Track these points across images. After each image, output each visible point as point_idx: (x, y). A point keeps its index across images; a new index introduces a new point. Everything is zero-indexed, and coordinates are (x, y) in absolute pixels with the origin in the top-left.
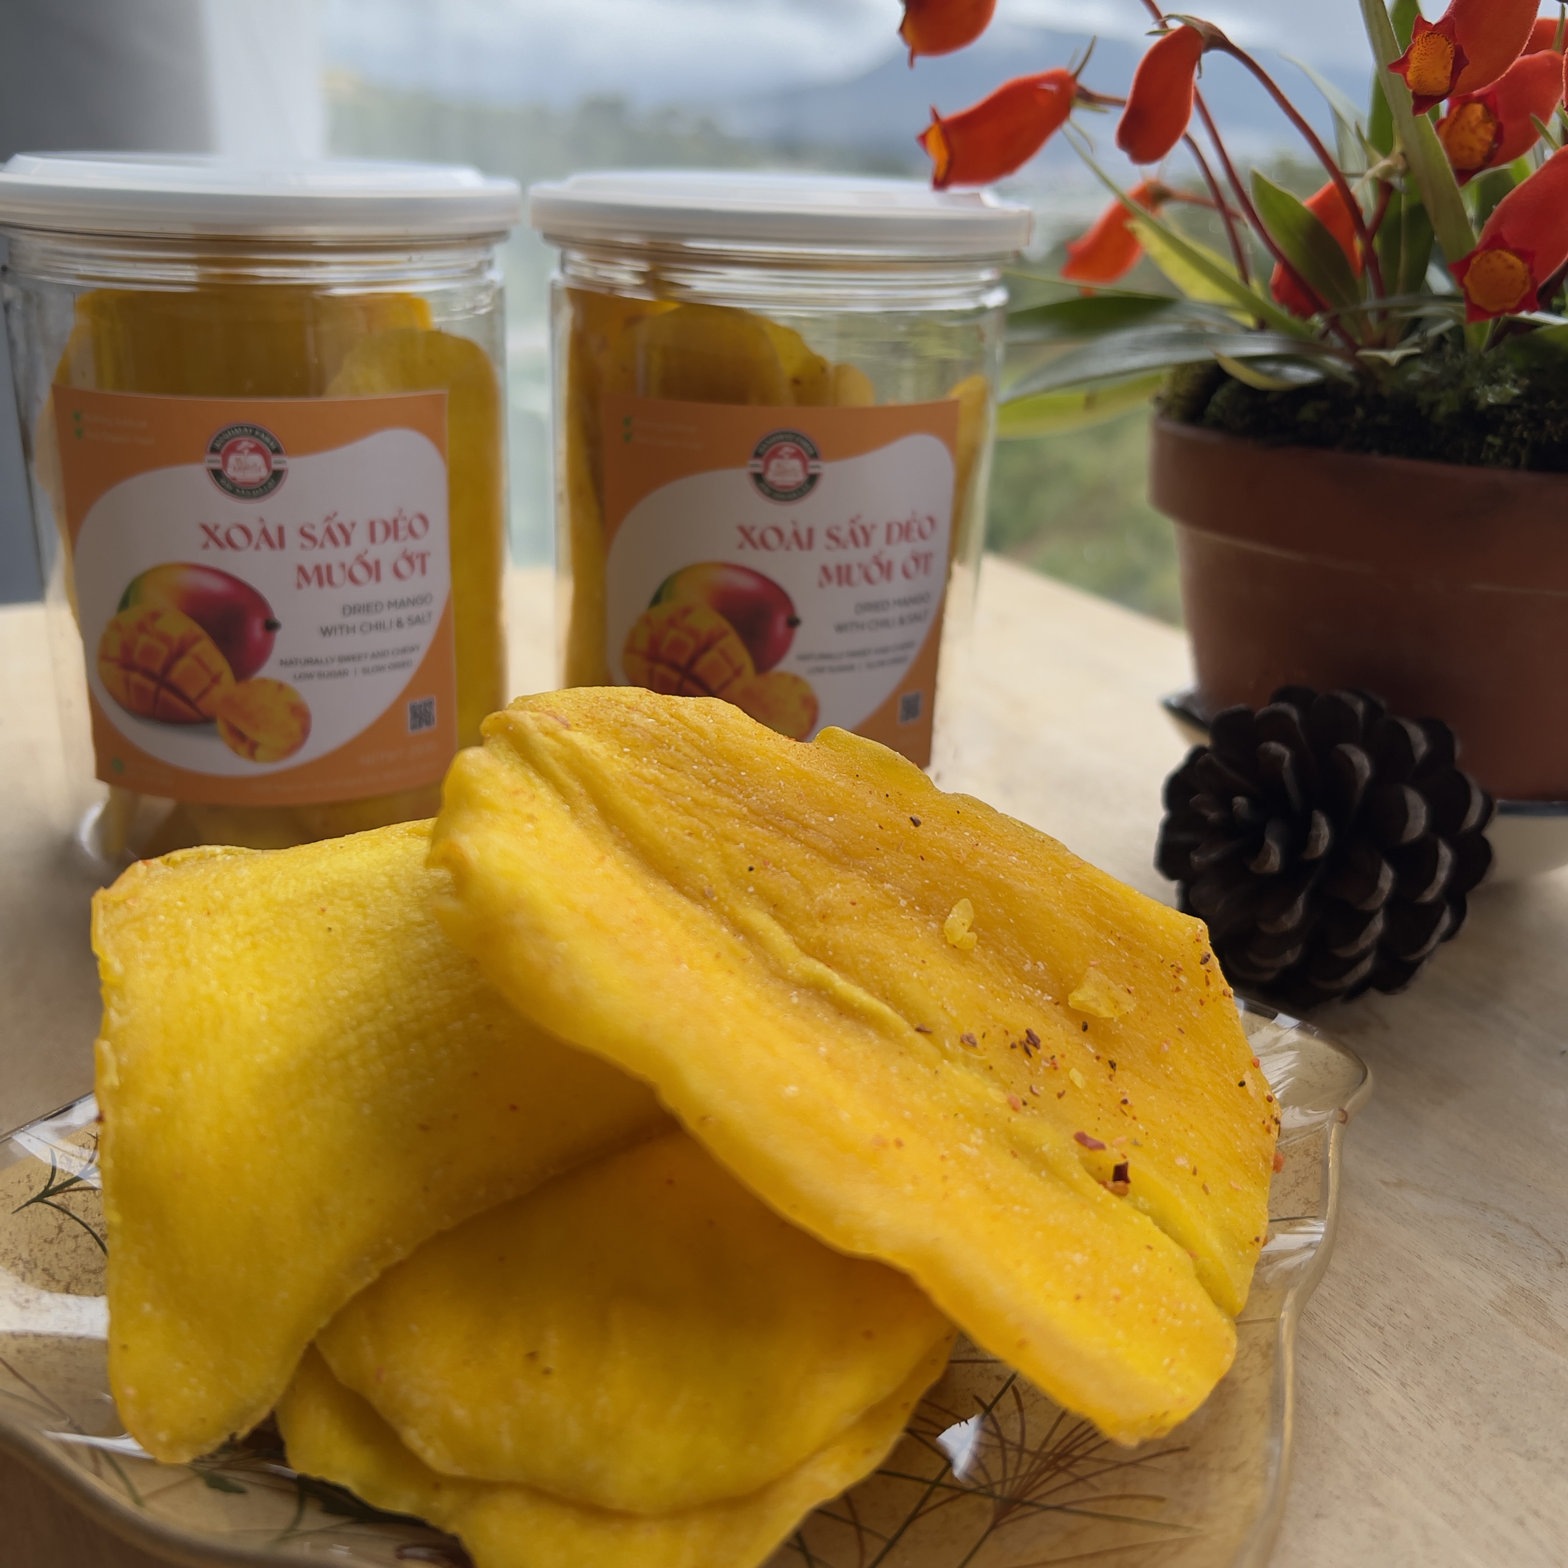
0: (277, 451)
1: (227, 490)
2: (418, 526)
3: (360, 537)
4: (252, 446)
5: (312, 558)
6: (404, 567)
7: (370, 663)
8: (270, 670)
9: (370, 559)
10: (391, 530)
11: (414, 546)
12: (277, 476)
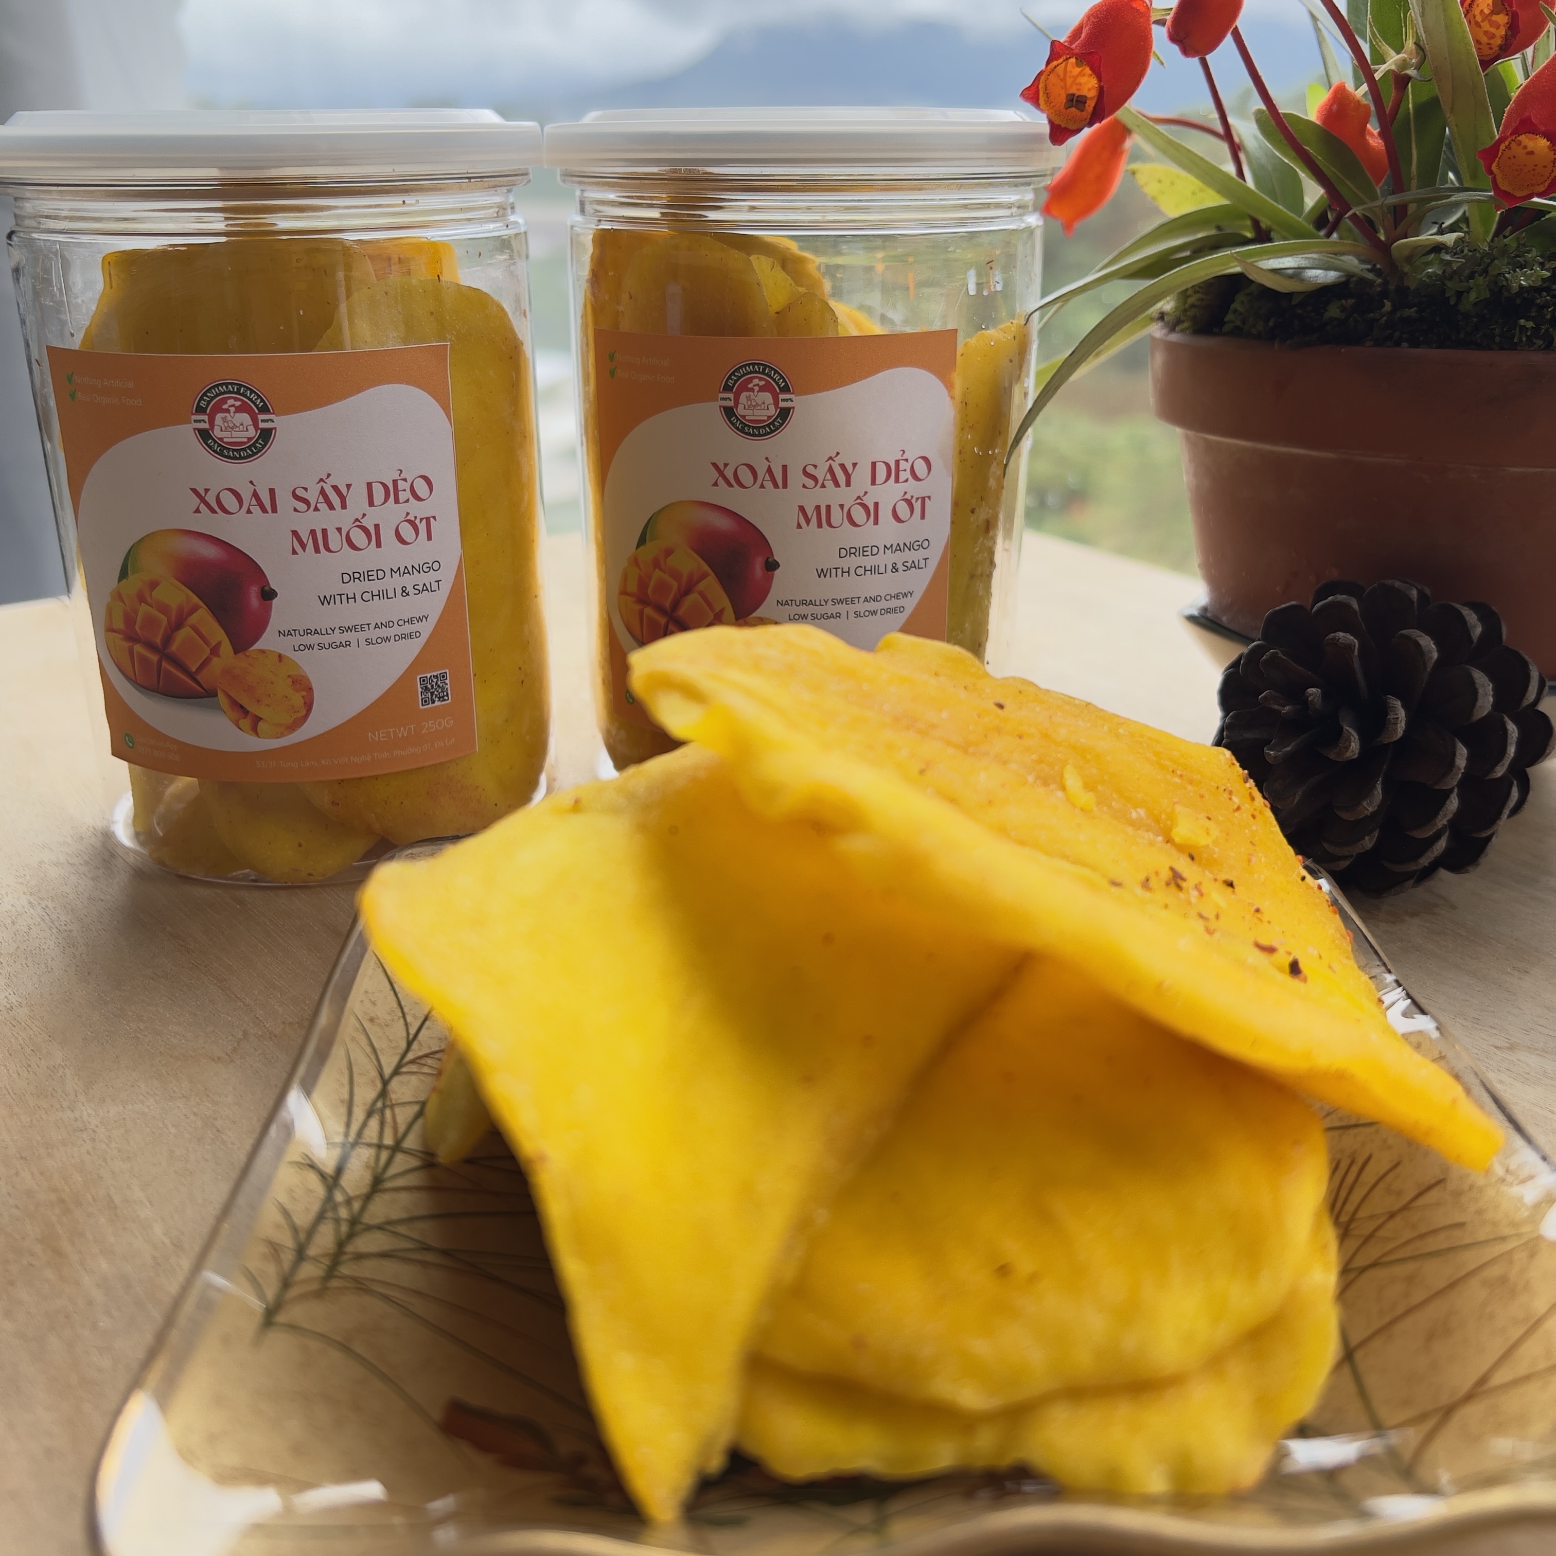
0: (265, 410)
1: (215, 452)
2: (421, 488)
3: (357, 499)
4: (238, 403)
5: (306, 522)
6: (407, 532)
7: (374, 634)
8: (268, 641)
9: (369, 524)
10: (392, 492)
11: (418, 510)
12: (266, 435)
